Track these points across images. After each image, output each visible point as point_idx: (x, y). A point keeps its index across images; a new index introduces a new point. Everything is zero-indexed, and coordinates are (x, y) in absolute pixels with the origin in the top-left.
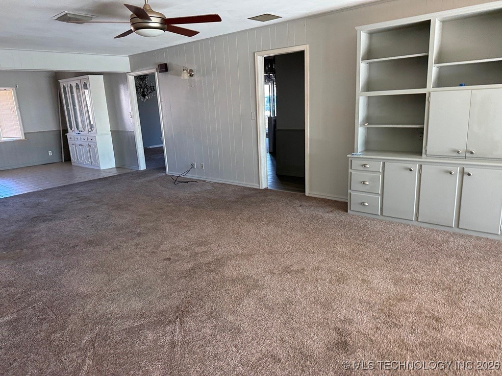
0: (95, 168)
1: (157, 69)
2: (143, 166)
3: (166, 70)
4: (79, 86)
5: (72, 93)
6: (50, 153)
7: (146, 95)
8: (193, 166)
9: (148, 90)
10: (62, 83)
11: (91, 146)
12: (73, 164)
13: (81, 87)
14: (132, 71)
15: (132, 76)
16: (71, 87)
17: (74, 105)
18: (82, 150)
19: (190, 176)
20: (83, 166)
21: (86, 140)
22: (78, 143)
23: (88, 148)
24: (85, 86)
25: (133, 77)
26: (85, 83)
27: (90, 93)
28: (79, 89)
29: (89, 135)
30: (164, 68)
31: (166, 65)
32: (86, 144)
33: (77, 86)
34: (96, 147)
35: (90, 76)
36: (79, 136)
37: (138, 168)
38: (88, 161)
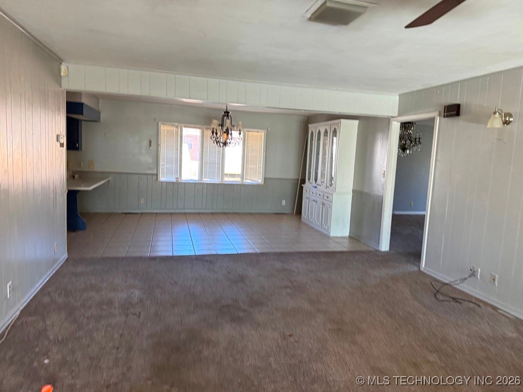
0: (325, 232)
1: (440, 112)
2: (385, 245)
3: (458, 114)
4: (327, 132)
5: (319, 139)
6: (284, 203)
7: (407, 149)
8: (473, 274)
9: (411, 142)
10: (312, 128)
11: (326, 205)
12: (302, 219)
13: (330, 134)
14: (399, 115)
15: (398, 122)
16: (319, 133)
17: (318, 154)
18: (315, 207)
19: (465, 287)
20: (312, 225)
21: (321, 197)
22: (313, 198)
23: (321, 207)
24: (335, 133)
25: (399, 124)
26: (335, 129)
27: (338, 141)
28: (327, 136)
29: (326, 191)
30: (453, 111)
31: (458, 106)
32: (320, 201)
33: (326, 132)
34: (330, 207)
35: (343, 121)
36: (314, 190)
37: (378, 247)
38: (318, 221)
